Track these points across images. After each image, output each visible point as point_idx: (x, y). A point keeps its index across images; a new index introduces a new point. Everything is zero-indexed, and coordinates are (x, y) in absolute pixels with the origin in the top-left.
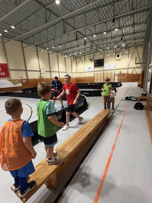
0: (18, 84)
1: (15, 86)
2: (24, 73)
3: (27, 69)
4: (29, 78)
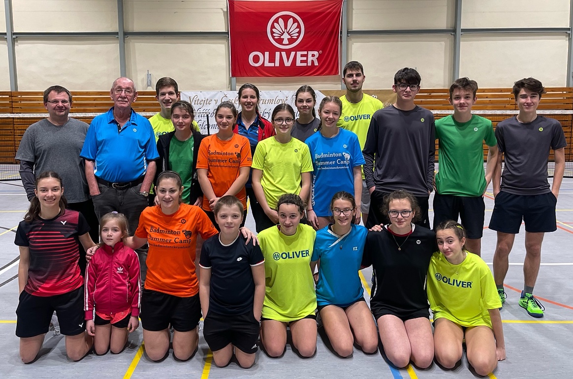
3: (464, 24)
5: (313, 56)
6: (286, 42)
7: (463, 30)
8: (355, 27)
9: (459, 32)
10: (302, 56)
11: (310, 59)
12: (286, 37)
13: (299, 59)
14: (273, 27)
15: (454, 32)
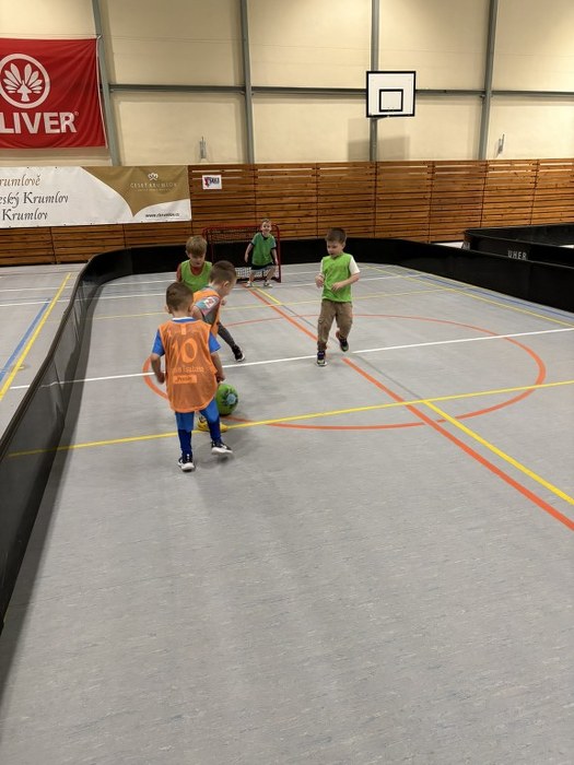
0: (164, 207)
1: (142, 217)
2: (228, 109)
3: (255, 81)
5: (67, 120)
6: (25, 98)
7: (254, 89)
8: (120, 79)
9: (249, 91)
10: (52, 119)
11: (64, 125)
12: (24, 91)
13: (48, 124)
14: (3, 76)
15: (243, 91)
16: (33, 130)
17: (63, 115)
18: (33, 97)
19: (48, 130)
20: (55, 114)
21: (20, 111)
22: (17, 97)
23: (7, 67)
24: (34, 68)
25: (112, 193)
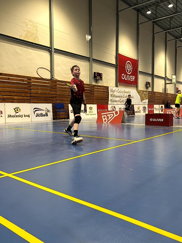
0: (145, 101)
1: (142, 103)
3: (155, 73)
4: (155, 91)
5: (133, 78)
6: (129, 72)
9: (154, 76)
10: (132, 77)
11: (133, 79)
12: (129, 70)
13: (131, 78)
14: (127, 66)
16: (129, 80)
17: (133, 76)
18: (130, 71)
19: (131, 80)
20: (132, 76)
21: (128, 75)
22: (128, 71)
23: (127, 64)
24: (131, 65)
25: (139, 97)
